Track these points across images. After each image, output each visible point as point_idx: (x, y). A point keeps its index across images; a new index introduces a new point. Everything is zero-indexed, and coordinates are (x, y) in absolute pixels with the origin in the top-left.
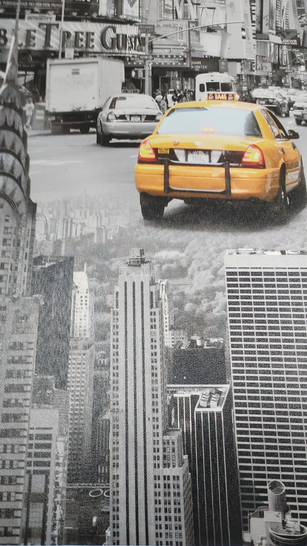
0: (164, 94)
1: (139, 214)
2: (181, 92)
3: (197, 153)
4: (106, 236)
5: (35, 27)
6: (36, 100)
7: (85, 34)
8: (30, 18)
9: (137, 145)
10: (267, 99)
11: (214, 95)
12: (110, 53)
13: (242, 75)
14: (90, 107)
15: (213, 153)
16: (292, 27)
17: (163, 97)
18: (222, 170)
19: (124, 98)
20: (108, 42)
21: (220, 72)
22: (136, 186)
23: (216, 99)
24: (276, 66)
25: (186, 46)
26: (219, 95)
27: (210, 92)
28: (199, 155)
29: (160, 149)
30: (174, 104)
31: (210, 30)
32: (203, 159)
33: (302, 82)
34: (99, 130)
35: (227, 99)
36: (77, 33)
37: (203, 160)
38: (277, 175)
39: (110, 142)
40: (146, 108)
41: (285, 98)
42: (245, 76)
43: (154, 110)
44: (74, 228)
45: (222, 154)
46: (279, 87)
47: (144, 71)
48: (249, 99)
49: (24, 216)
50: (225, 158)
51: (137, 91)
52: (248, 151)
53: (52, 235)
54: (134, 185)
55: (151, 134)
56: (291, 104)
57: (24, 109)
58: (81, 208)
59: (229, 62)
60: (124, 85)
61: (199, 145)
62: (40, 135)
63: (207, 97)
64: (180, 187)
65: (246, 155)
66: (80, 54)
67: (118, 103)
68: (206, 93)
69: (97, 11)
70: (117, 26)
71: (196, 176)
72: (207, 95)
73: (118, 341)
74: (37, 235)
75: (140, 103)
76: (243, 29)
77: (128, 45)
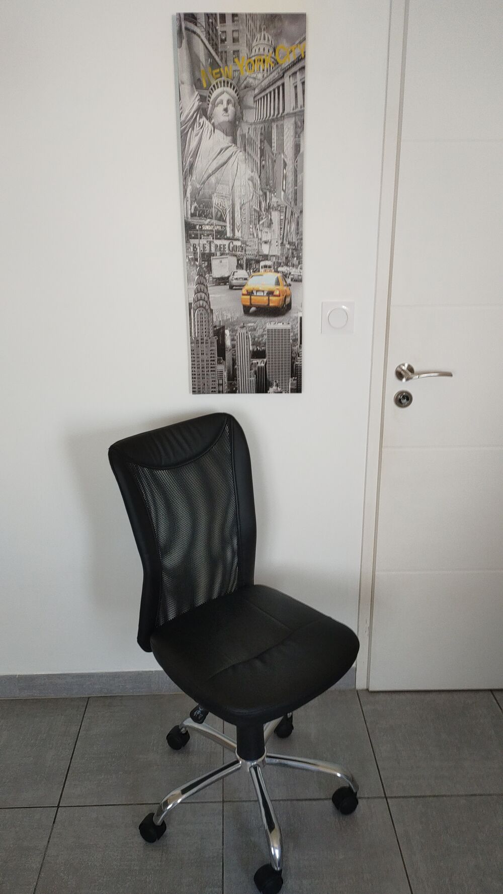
0: (250, 270)
1: (243, 312)
2: (255, 269)
4: (234, 319)
5: (206, 243)
6: (209, 273)
7: (223, 245)
8: (203, 239)
11: (266, 270)
12: (232, 254)
14: (226, 276)
15: (265, 292)
16: (294, 241)
18: (267, 297)
19: (236, 272)
20: (231, 249)
21: (268, 261)
24: (287, 258)
25: (257, 250)
28: (261, 292)
29: (248, 290)
30: (253, 274)
31: (266, 242)
35: (270, 271)
36: (220, 245)
38: (284, 299)
39: (233, 288)
40: (244, 275)
42: (276, 262)
44: (224, 317)
46: (287, 267)
48: (277, 271)
49: (210, 313)
50: (268, 293)
51: (241, 269)
53: (218, 319)
55: (246, 285)
57: (206, 276)
58: (226, 310)
59: (271, 257)
60: (237, 266)
61: (260, 289)
62: (211, 286)
63: (263, 270)
64: (254, 303)
65: (275, 292)
66: (222, 254)
67: (235, 274)
69: (226, 235)
71: (259, 300)
73: (238, 348)
74: (214, 320)
75: (242, 273)
76: (277, 242)
77: (238, 250)
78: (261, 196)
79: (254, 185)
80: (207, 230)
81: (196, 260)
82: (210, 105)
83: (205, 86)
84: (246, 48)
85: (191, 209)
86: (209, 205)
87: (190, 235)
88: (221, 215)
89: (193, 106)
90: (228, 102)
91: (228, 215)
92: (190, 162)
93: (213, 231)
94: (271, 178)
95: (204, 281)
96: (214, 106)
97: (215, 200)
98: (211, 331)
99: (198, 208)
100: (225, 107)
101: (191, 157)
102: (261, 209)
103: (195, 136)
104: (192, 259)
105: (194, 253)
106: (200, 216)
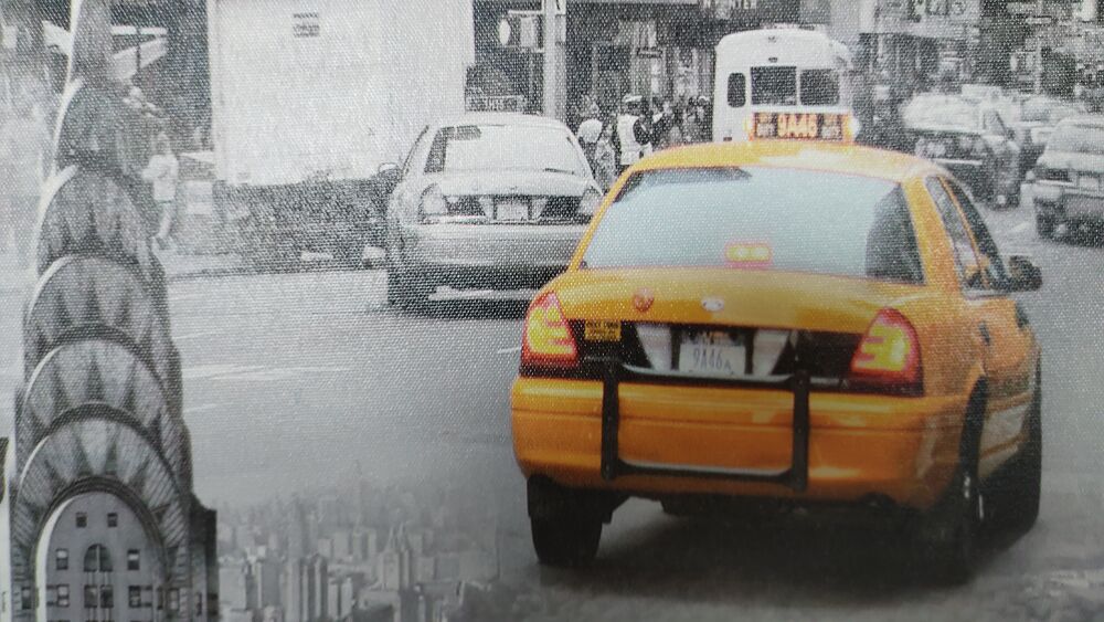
0: (606, 115)
1: (526, 548)
2: (666, 105)
3: (708, 340)
11: (775, 119)
13: (876, 35)
14: (366, 170)
15: (762, 339)
17: (604, 128)
21: (804, 26)
22: (516, 453)
23: (781, 133)
26: (793, 119)
27: (767, 109)
28: (716, 348)
29: (591, 324)
30: (641, 155)
32: (727, 360)
33: (1079, 66)
35: (819, 136)
37: (728, 365)
40: (547, 170)
42: (886, 41)
45: (788, 344)
46: (998, 89)
48: (891, 136)
50: (797, 359)
51: (515, 103)
52: (873, 333)
55: (564, 269)
56: (1029, 158)
57: (146, 174)
58: (351, 526)
60: (474, 77)
61: (717, 309)
63: (750, 125)
65: (865, 347)
67: (454, 147)
68: (750, 108)
71: (701, 422)
72: (752, 116)
74: (226, 613)
75: (526, 147)
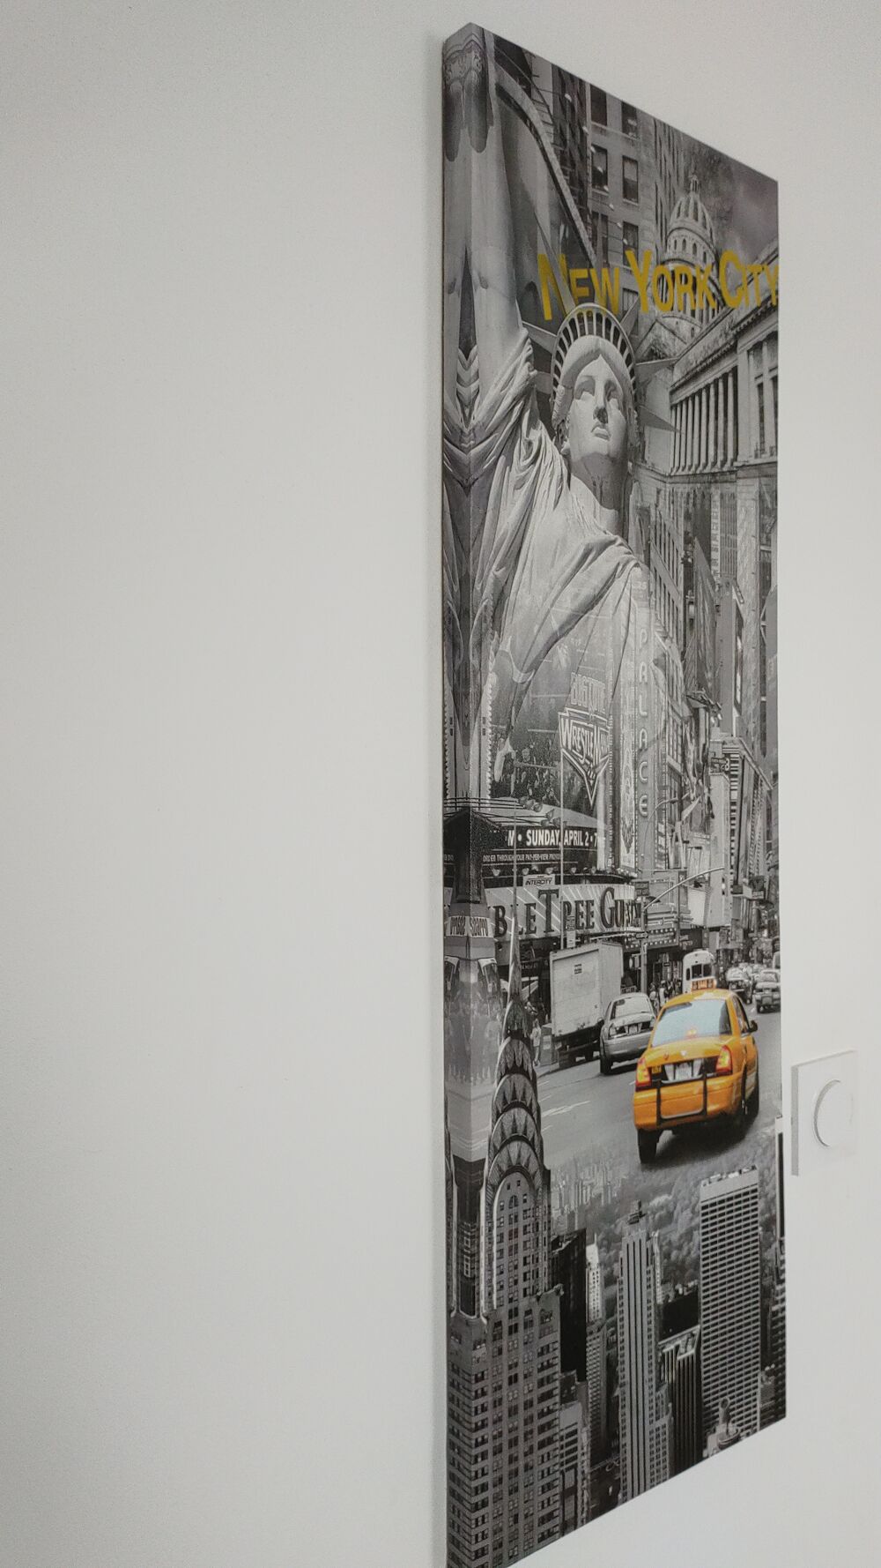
1: (638, 1158)
2: (672, 983)
3: (683, 1067)
4: (611, 1194)
5: (534, 898)
6: (542, 1022)
7: (585, 903)
8: (528, 883)
9: (633, 1068)
10: (737, 982)
11: (697, 983)
12: (610, 933)
13: (720, 950)
14: (593, 1023)
15: (695, 1063)
16: (761, 874)
17: (656, 994)
18: (701, 1084)
19: (622, 1002)
20: (607, 912)
21: (703, 949)
22: (635, 1122)
23: (700, 988)
24: (747, 932)
25: (675, 912)
26: (701, 982)
27: (696, 980)
28: (685, 1069)
29: (653, 1067)
30: (665, 1002)
32: (687, 1073)
34: (602, 1054)
35: (707, 987)
36: (577, 903)
38: (740, 1081)
39: (612, 1067)
40: (642, 1012)
41: (750, 979)
42: (722, 951)
43: (648, 1016)
44: (584, 1191)
45: (702, 1063)
46: (747, 964)
47: (640, 957)
48: (724, 985)
49: (540, 1189)
50: (704, 1068)
52: (721, 1055)
53: (566, 1208)
54: (632, 1121)
55: (646, 1049)
56: (754, 986)
57: (531, 1036)
58: (590, 1164)
59: (711, 933)
60: (623, 981)
61: (685, 1055)
62: (549, 1073)
63: (692, 986)
64: (670, 1114)
65: (720, 1060)
66: (582, 940)
67: (618, 1011)
68: (692, 980)
69: (596, 862)
70: (615, 886)
71: (681, 1097)
72: (692, 983)
73: (623, 1312)
74: (553, 1211)
75: (637, 1005)
76: (723, 880)
77: (626, 918)
78: (686, 723)
79: (670, 682)
80: (542, 849)
81: (503, 972)
82: (560, 389)
83: (548, 316)
84: (653, 227)
85: (492, 767)
86: (546, 752)
87: (488, 871)
88: (583, 790)
89: (512, 377)
90: (609, 390)
91: (601, 786)
92: (496, 578)
93: (559, 852)
94: (709, 661)
95: (527, 1056)
96: (572, 394)
97: (568, 733)
98: (544, 1265)
99: (517, 763)
100: (601, 404)
101: (500, 567)
102: (685, 768)
103: (516, 488)
104: (489, 967)
105: (499, 946)
106: (520, 792)
